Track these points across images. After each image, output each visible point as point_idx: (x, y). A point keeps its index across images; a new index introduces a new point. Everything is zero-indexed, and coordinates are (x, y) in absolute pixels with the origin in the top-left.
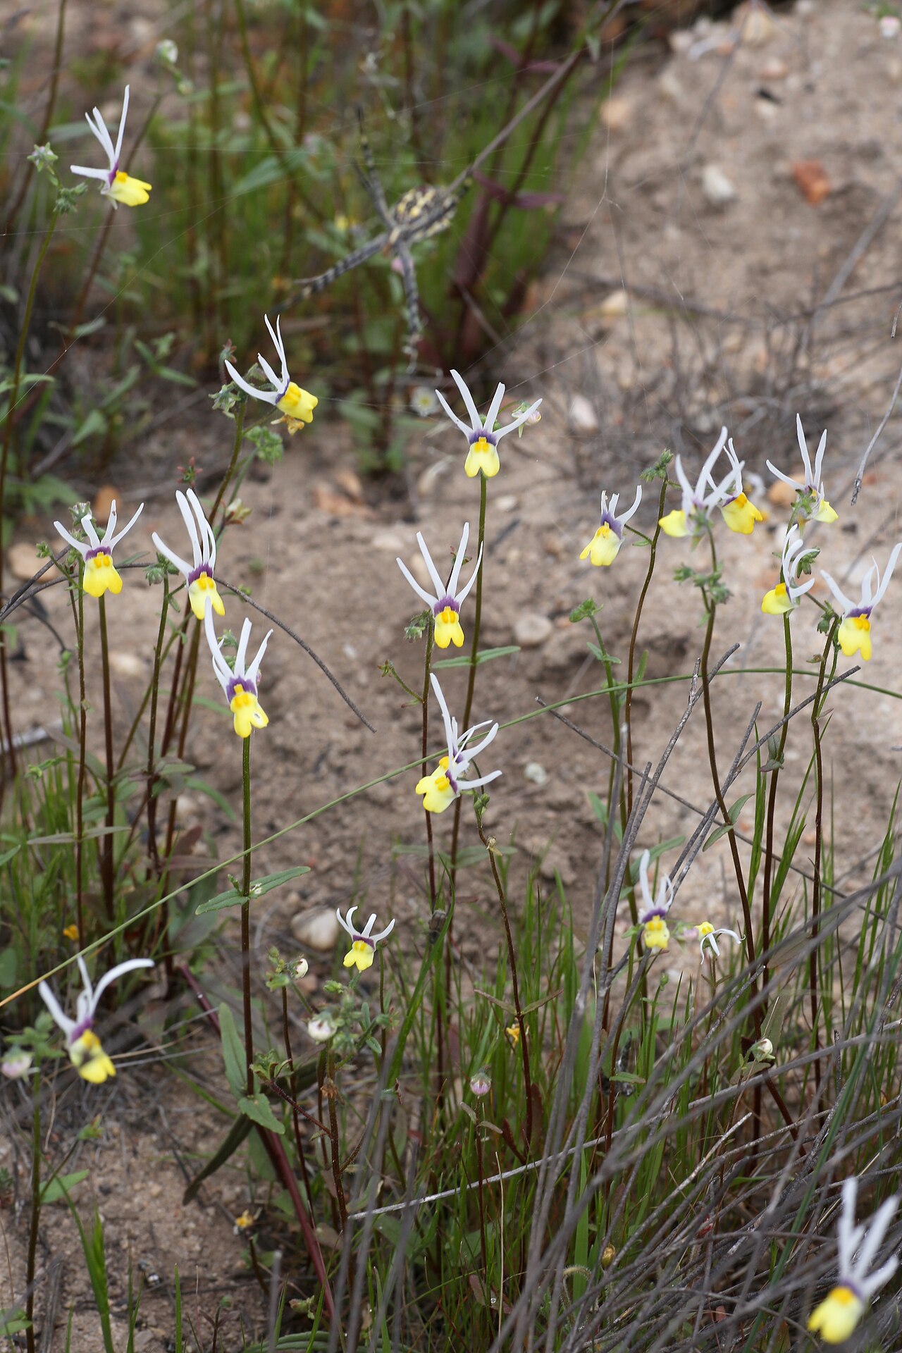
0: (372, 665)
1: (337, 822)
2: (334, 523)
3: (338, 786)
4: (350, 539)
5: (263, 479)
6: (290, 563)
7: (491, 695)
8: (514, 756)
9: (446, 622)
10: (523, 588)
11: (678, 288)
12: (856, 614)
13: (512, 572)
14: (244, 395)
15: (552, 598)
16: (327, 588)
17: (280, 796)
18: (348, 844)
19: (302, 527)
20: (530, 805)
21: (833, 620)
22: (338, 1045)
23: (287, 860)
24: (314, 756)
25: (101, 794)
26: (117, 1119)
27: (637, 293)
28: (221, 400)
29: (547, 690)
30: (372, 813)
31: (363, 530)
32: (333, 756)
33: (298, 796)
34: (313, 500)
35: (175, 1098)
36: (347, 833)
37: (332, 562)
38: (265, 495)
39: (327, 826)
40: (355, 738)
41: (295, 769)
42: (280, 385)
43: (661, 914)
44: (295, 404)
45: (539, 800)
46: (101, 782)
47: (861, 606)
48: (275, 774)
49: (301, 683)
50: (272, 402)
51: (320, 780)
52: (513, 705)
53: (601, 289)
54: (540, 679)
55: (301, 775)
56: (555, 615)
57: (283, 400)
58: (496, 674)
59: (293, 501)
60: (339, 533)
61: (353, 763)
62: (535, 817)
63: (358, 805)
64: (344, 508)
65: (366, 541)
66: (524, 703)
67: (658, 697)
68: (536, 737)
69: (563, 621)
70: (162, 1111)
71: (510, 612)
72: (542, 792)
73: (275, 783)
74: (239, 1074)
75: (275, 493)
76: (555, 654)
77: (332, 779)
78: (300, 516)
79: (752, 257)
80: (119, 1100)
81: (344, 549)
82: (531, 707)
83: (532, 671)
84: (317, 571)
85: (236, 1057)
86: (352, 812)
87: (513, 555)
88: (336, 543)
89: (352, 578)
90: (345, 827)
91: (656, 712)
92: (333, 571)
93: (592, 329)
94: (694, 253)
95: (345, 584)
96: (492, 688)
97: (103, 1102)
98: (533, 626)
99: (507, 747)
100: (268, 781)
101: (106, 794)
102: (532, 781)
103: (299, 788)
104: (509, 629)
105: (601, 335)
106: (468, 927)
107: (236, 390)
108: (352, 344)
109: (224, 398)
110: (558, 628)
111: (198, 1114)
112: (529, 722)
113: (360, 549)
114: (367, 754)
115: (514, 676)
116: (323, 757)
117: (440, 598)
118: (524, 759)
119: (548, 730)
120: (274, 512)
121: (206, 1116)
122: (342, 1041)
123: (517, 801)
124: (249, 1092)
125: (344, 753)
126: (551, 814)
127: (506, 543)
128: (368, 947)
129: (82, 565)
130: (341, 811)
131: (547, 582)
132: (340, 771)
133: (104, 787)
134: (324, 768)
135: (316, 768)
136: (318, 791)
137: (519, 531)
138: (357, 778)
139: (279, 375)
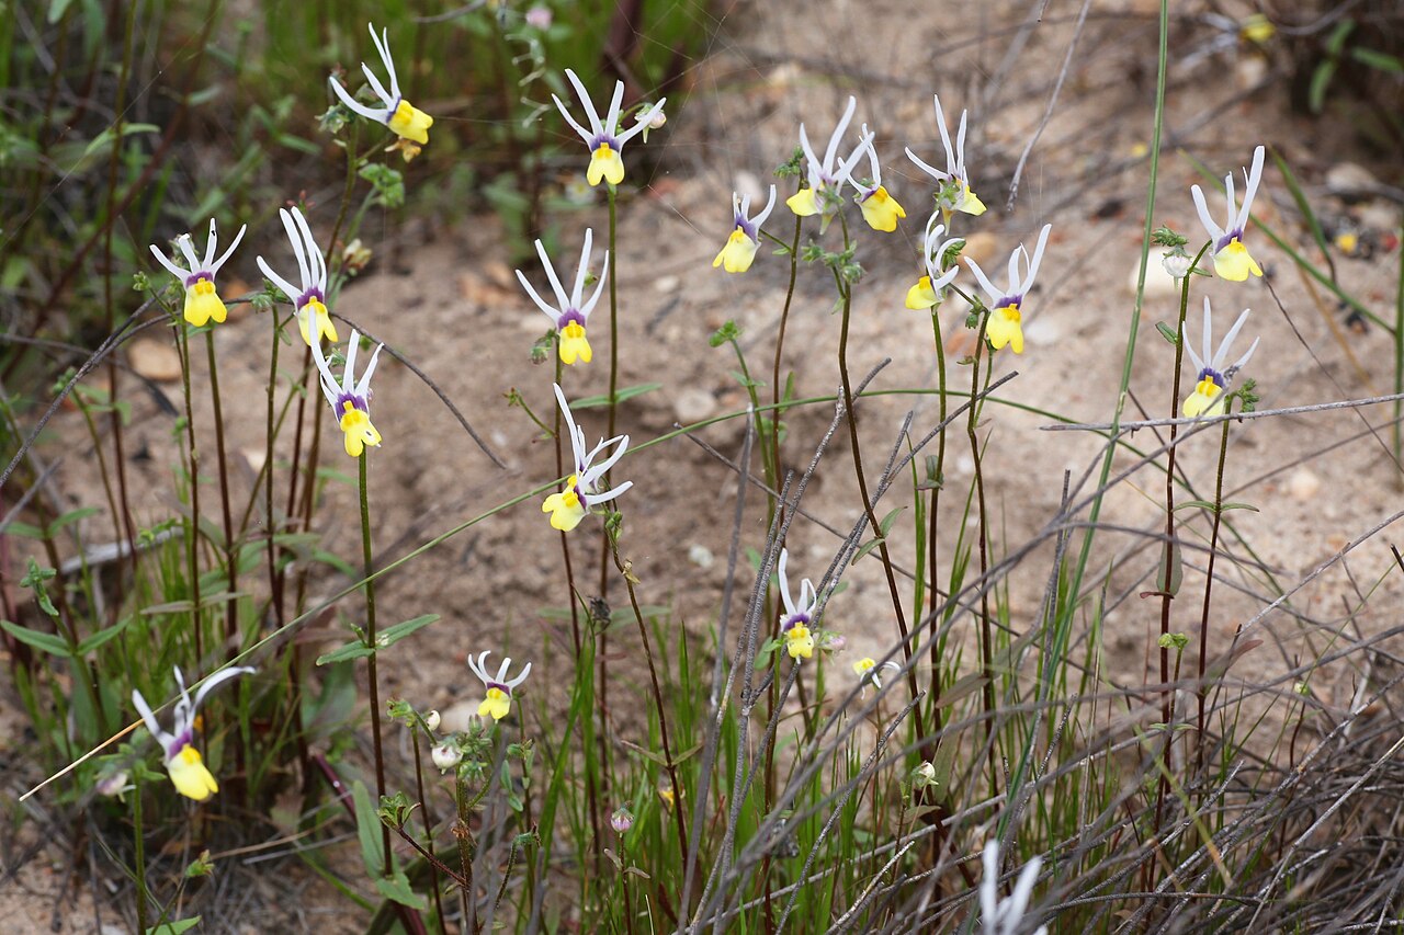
0: (524, 452)
1: (488, 614)
2: (482, 309)
3: (488, 576)
4: (498, 323)
5: (404, 272)
6: (434, 352)
7: (652, 479)
8: (679, 540)
9: (571, 336)
10: (684, 365)
11: (848, 57)
12: (1005, 304)
13: (672, 350)
14: (353, 114)
15: (716, 375)
16: (473, 374)
17: (425, 591)
18: (500, 636)
19: (447, 316)
20: (695, 586)
21: (982, 314)
22: (466, 773)
23: (435, 656)
24: (461, 549)
25: (223, 567)
26: (253, 923)
27: (806, 66)
28: (328, 122)
29: (712, 472)
30: (524, 603)
31: (511, 316)
32: (483, 547)
33: (446, 590)
34: (459, 290)
35: (315, 901)
36: (499, 625)
37: (478, 348)
38: (407, 288)
39: (477, 619)
40: (505, 527)
41: (442, 562)
42: (390, 103)
43: (804, 620)
44: (407, 122)
45: (703, 580)
46: (219, 549)
47: (1009, 295)
48: (420, 569)
49: (446, 473)
50: (383, 121)
51: (468, 571)
52: (677, 489)
53: (765, 64)
54: (706, 460)
55: (449, 569)
56: (719, 393)
57: (395, 118)
58: (658, 457)
59: (436, 289)
60: (486, 319)
61: (504, 552)
62: (699, 597)
63: (509, 595)
64: (493, 298)
65: (515, 325)
66: (689, 486)
67: (831, 469)
68: (702, 522)
69: (728, 398)
70: (301, 914)
71: (671, 391)
72: (707, 574)
73: (421, 578)
74: (376, 853)
75: (418, 285)
76: (720, 433)
77: (481, 570)
78: (444, 305)
79: (928, 21)
80: (254, 903)
81: (491, 334)
82: (695, 490)
83: (697, 452)
84: (462, 358)
85: (373, 836)
86: (503, 603)
87: (673, 333)
88: (482, 329)
89: (501, 364)
90: (496, 619)
91: (828, 484)
92: (480, 357)
93: (756, 104)
94: (865, 21)
95: (493, 369)
96: (653, 472)
97: (237, 906)
98: (695, 404)
99: (671, 532)
100: (413, 576)
101: (227, 569)
102: (697, 565)
103: (446, 582)
104: (670, 409)
105: (768, 110)
106: (631, 714)
107: (345, 110)
108: (499, 132)
109: (331, 119)
110: (722, 406)
111: (341, 916)
112: (695, 506)
113: (508, 332)
114: (519, 542)
115: (677, 459)
116: (472, 545)
117: (564, 310)
118: (687, 543)
119: (715, 513)
120: (417, 303)
121: (350, 919)
122: (470, 769)
123: (680, 583)
124: (388, 871)
125: (494, 542)
126: (716, 594)
127: (666, 321)
128: (503, 694)
129: (183, 295)
130: (491, 602)
131: (710, 360)
132: (489, 561)
133: (225, 558)
134: (472, 559)
135: (464, 560)
136: (467, 583)
137: (679, 310)
138: (508, 567)
139: (389, 92)
